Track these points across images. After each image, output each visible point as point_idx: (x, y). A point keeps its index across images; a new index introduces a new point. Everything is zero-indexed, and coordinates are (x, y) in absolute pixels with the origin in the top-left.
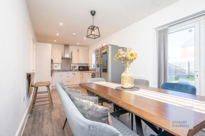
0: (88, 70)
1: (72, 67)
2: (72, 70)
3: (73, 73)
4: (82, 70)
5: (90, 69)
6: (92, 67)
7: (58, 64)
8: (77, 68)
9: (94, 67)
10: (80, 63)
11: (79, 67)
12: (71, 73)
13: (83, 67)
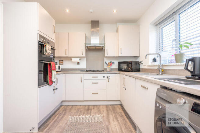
0: (138, 70)
1: (106, 64)
2: (106, 69)
3: (104, 75)
4: (125, 71)
5: (142, 67)
6: (150, 64)
7: (81, 58)
8: (115, 66)
9: (156, 64)
10: (120, 55)
11: (120, 63)
12: (100, 76)
13: (128, 63)
